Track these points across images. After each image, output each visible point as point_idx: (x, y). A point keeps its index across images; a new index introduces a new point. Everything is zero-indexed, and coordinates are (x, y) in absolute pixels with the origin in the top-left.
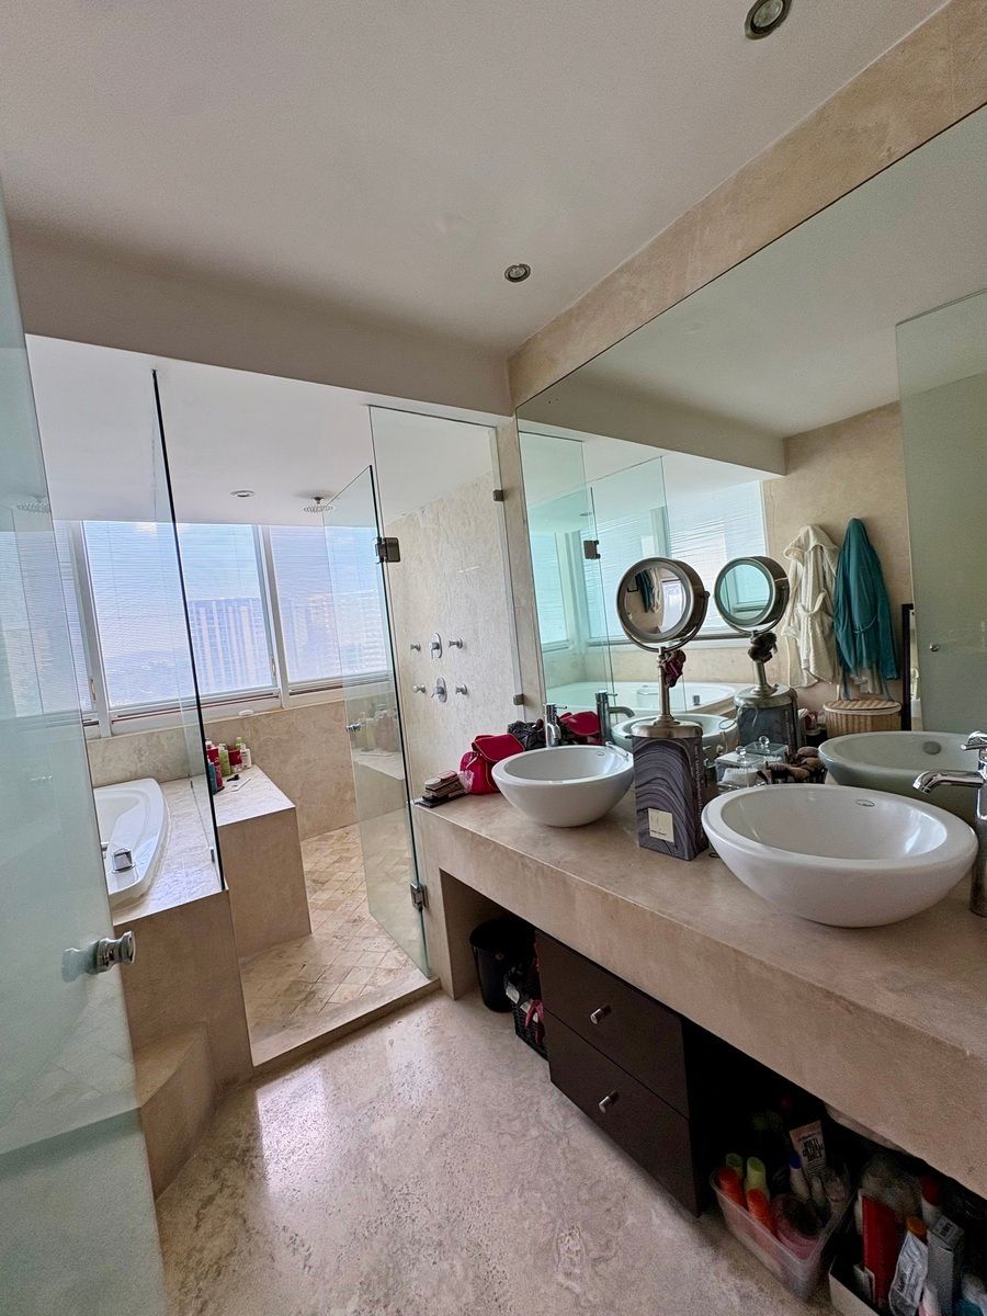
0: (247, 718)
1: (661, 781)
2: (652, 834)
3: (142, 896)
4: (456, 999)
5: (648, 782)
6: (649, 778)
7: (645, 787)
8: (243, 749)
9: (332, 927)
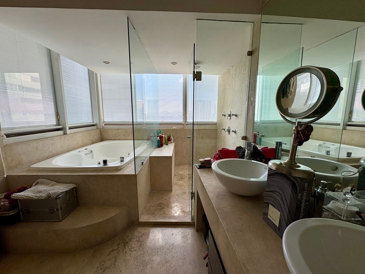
0: (174, 129)
1: (278, 194)
2: (269, 217)
3: (121, 169)
4: (197, 231)
5: (271, 191)
6: (273, 189)
7: (270, 193)
8: (172, 138)
9: (178, 192)
